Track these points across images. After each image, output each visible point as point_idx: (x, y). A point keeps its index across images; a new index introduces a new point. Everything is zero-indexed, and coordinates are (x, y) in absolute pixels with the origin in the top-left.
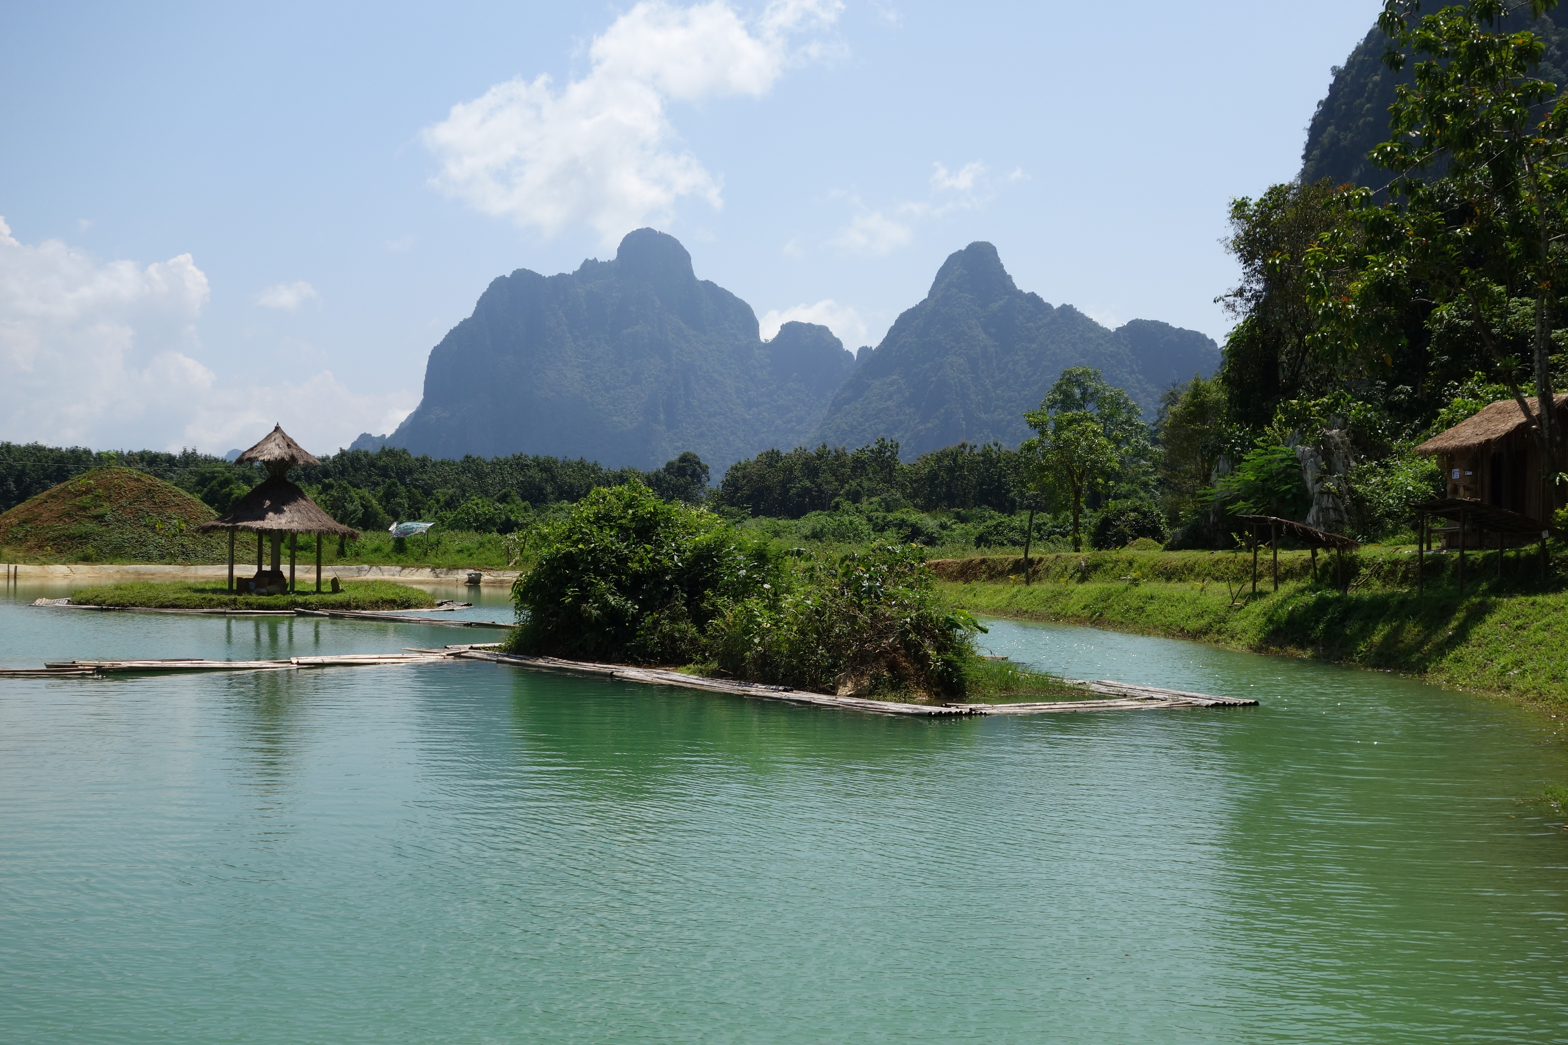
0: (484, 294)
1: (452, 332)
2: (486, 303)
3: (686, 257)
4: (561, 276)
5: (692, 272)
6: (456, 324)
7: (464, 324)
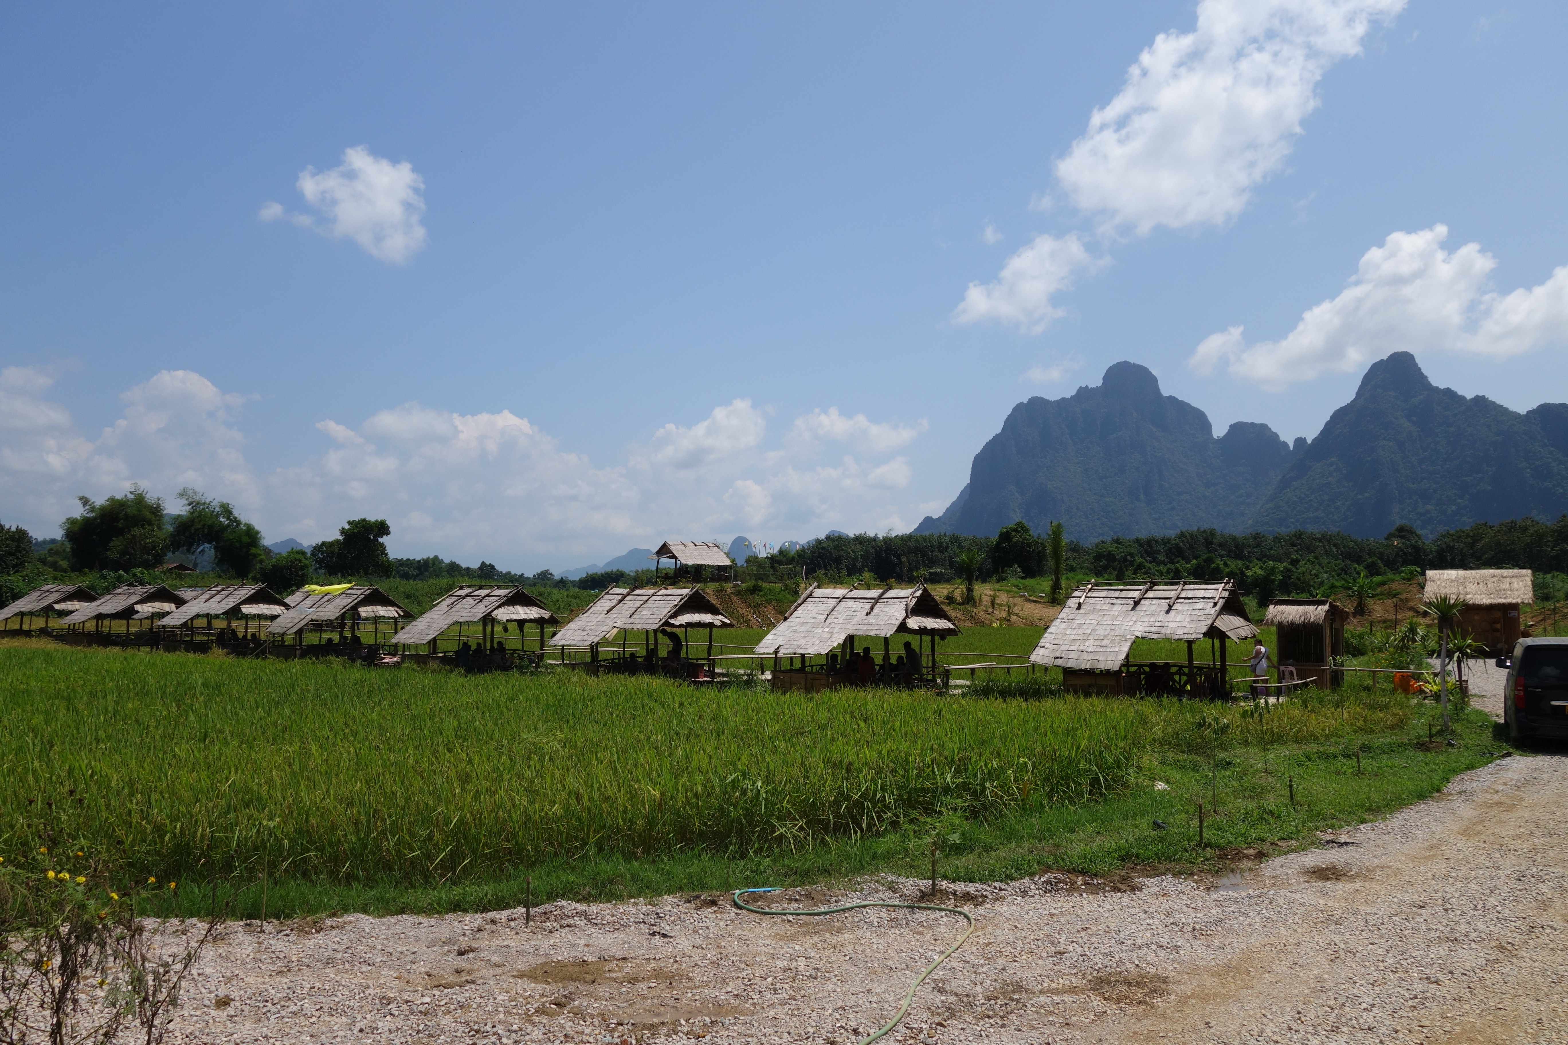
0: (1009, 416)
1: (988, 444)
2: (1010, 422)
3: (1154, 380)
4: (1063, 399)
5: (1159, 390)
6: (991, 438)
7: (996, 437)
